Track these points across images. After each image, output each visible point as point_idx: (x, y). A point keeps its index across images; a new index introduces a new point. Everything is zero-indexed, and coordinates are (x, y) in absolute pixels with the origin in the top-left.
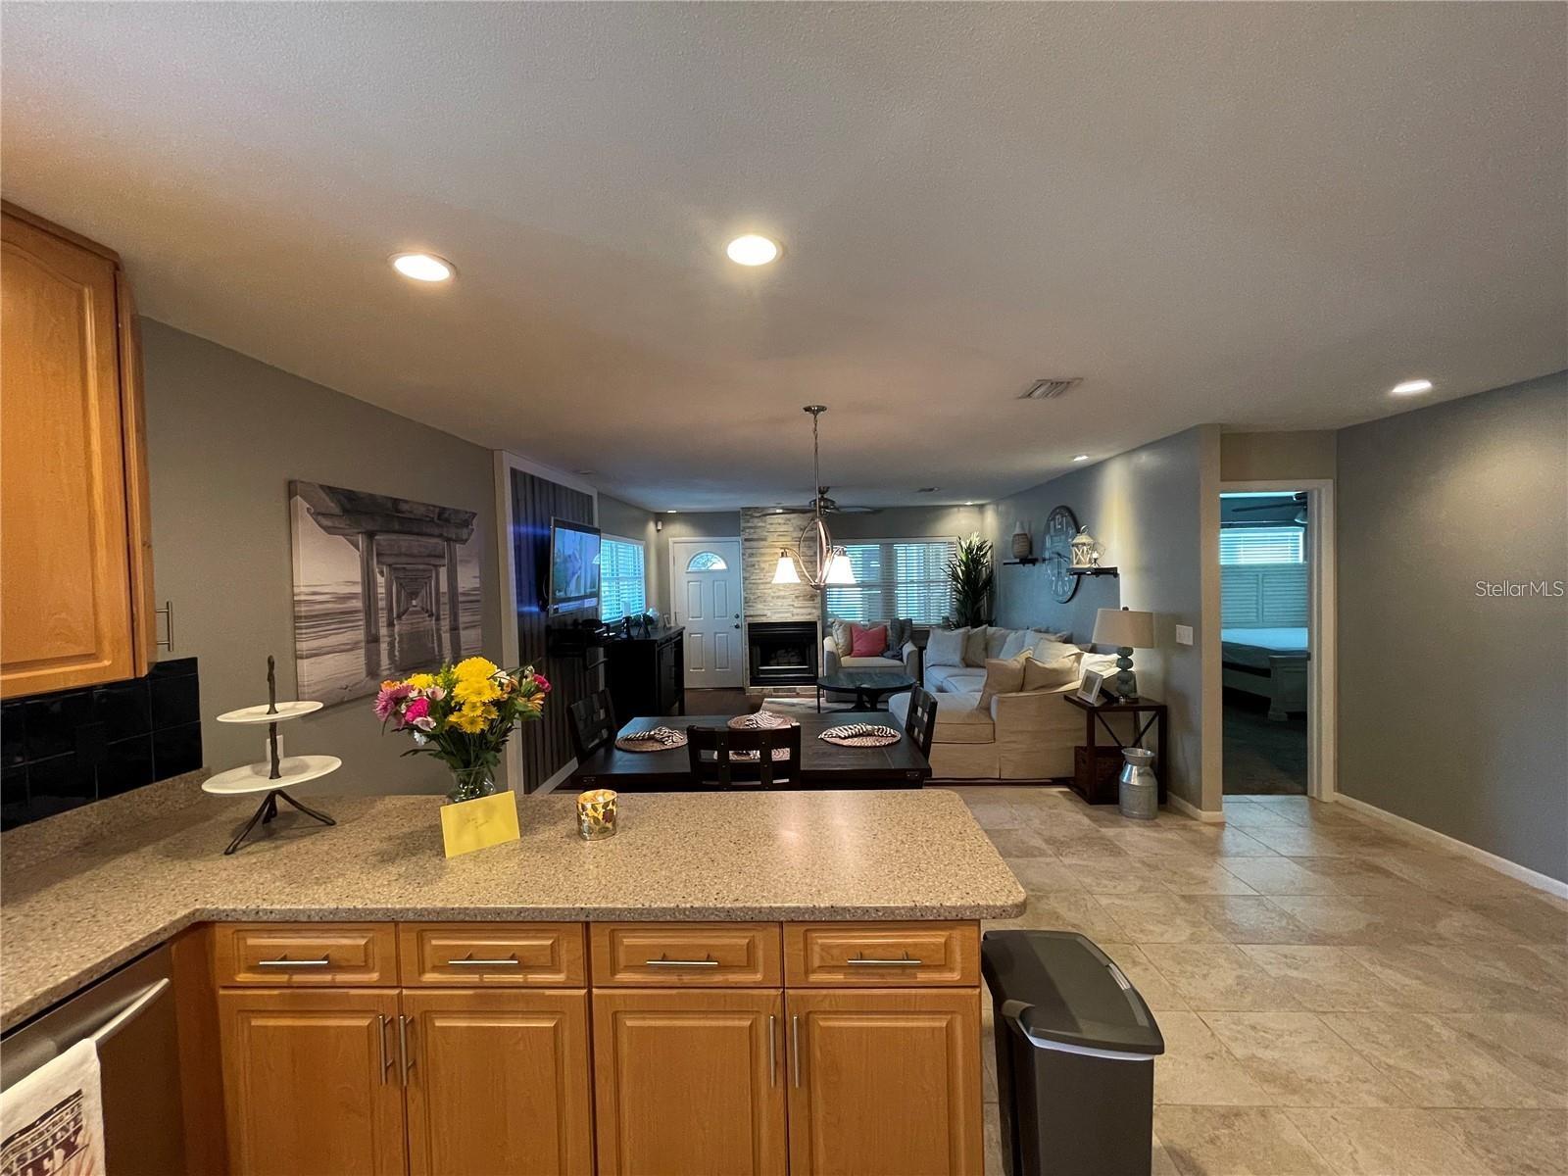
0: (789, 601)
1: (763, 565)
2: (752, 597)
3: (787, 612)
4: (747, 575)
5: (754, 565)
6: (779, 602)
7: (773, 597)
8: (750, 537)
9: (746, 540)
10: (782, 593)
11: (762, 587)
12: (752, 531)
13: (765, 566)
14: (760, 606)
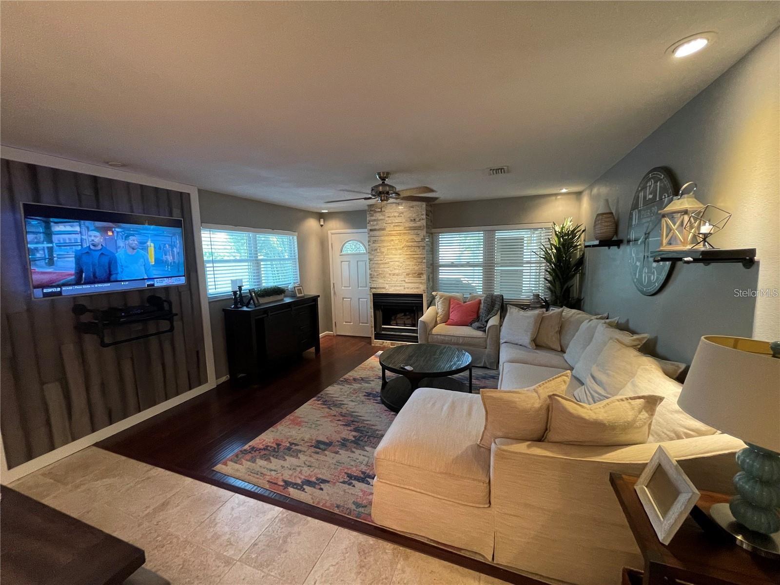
0: (401, 278)
1: (383, 250)
2: (376, 274)
3: (400, 286)
4: (372, 257)
5: (376, 250)
6: (395, 278)
7: (390, 274)
8: (373, 228)
9: (371, 230)
10: (397, 271)
11: (382, 266)
12: (375, 223)
13: (384, 250)
14: (381, 281)
